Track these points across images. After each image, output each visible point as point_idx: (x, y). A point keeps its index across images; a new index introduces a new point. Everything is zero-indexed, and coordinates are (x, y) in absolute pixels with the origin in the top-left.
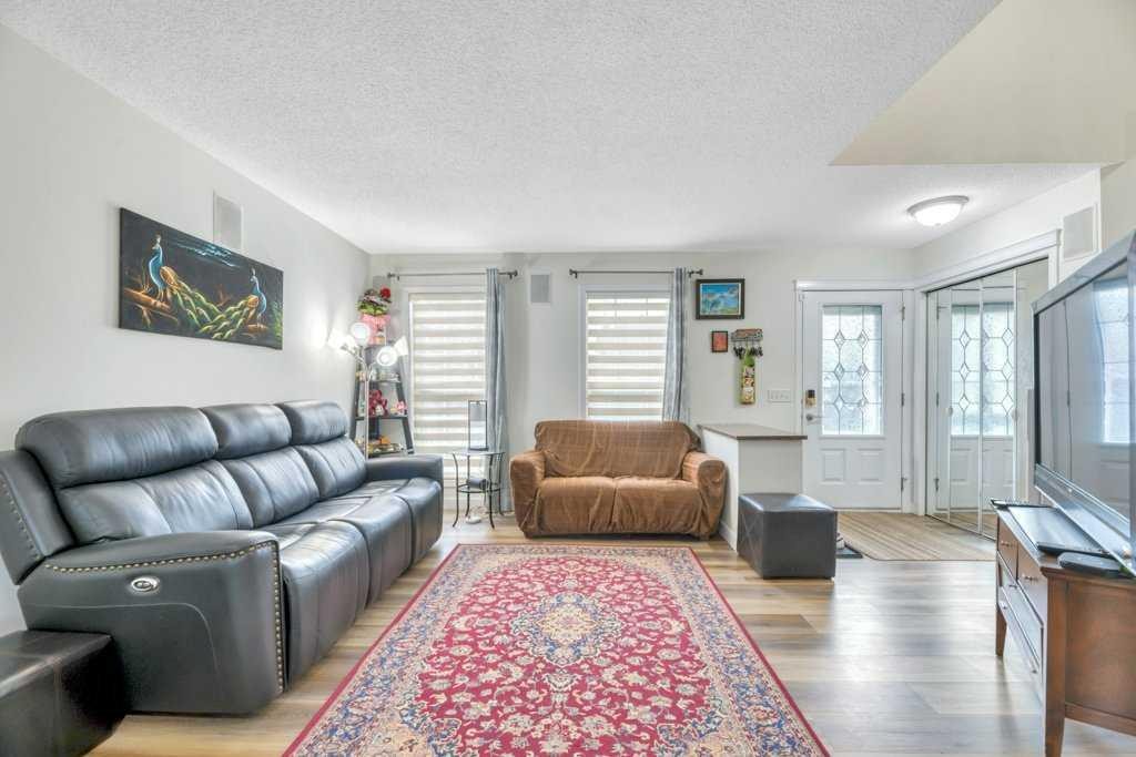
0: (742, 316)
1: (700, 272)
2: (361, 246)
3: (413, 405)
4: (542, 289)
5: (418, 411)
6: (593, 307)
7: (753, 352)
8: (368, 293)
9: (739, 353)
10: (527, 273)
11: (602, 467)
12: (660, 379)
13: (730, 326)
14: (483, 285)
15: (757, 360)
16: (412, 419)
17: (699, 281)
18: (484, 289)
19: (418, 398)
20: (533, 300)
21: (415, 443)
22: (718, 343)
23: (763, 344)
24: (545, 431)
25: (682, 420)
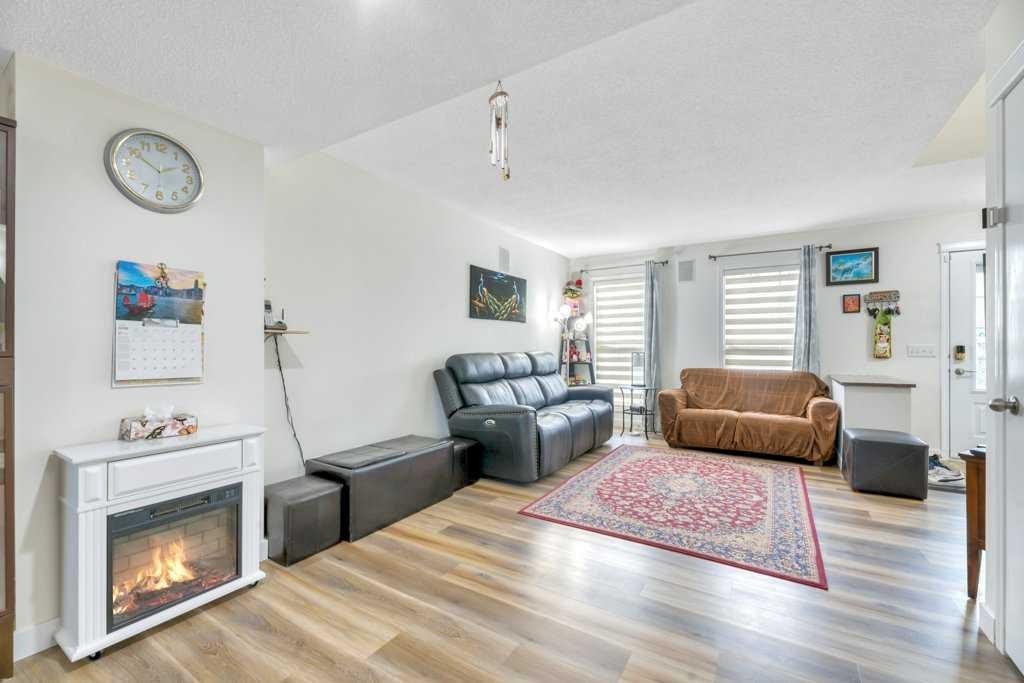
0: (876, 280)
1: (829, 247)
2: (564, 254)
3: (596, 356)
4: (687, 271)
5: (598, 360)
6: (729, 282)
7: (889, 312)
8: (568, 284)
9: (872, 313)
10: (676, 261)
11: (733, 404)
12: (791, 337)
13: (864, 290)
14: (642, 272)
15: (893, 319)
16: (595, 364)
17: (828, 254)
18: (643, 275)
19: (600, 350)
20: (680, 280)
21: (597, 381)
22: (850, 305)
23: (900, 304)
24: (687, 376)
25: (811, 371)
